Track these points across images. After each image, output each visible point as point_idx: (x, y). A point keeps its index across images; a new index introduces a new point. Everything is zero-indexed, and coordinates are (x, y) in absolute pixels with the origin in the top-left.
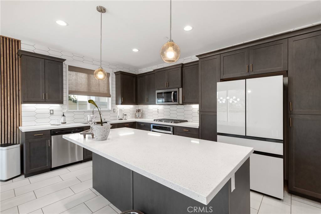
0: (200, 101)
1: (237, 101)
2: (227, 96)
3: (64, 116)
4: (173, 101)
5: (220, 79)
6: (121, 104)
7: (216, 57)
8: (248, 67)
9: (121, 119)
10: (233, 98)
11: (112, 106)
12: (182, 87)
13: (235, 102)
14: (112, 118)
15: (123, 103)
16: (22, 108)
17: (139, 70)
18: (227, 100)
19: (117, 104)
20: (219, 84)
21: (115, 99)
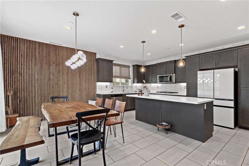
0: (187, 81)
1: (211, 81)
2: (204, 78)
3: (112, 88)
4: (169, 81)
5: (200, 69)
6: (137, 83)
7: (196, 57)
8: (216, 63)
9: (136, 92)
10: (208, 80)
11: (131, 84)
12: (175, 73)
13: (210, 82)
14: (131, 91)
15: (138, 82)
16: (97, 84)
17: (145, 63)
18: (204, 81)
19: (134, 83)
20: (199, 72)
21: (132, 80)
